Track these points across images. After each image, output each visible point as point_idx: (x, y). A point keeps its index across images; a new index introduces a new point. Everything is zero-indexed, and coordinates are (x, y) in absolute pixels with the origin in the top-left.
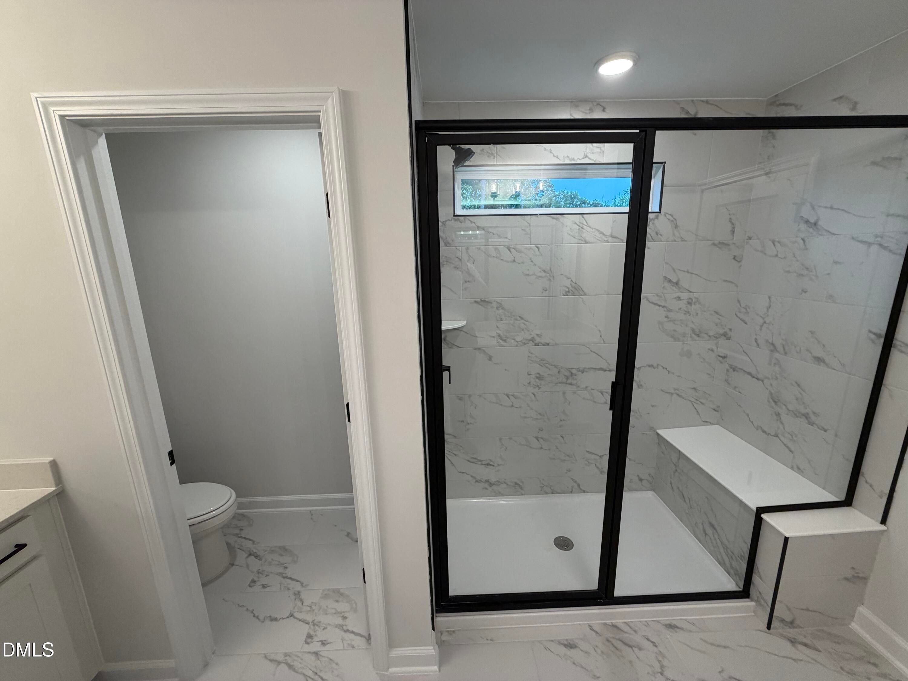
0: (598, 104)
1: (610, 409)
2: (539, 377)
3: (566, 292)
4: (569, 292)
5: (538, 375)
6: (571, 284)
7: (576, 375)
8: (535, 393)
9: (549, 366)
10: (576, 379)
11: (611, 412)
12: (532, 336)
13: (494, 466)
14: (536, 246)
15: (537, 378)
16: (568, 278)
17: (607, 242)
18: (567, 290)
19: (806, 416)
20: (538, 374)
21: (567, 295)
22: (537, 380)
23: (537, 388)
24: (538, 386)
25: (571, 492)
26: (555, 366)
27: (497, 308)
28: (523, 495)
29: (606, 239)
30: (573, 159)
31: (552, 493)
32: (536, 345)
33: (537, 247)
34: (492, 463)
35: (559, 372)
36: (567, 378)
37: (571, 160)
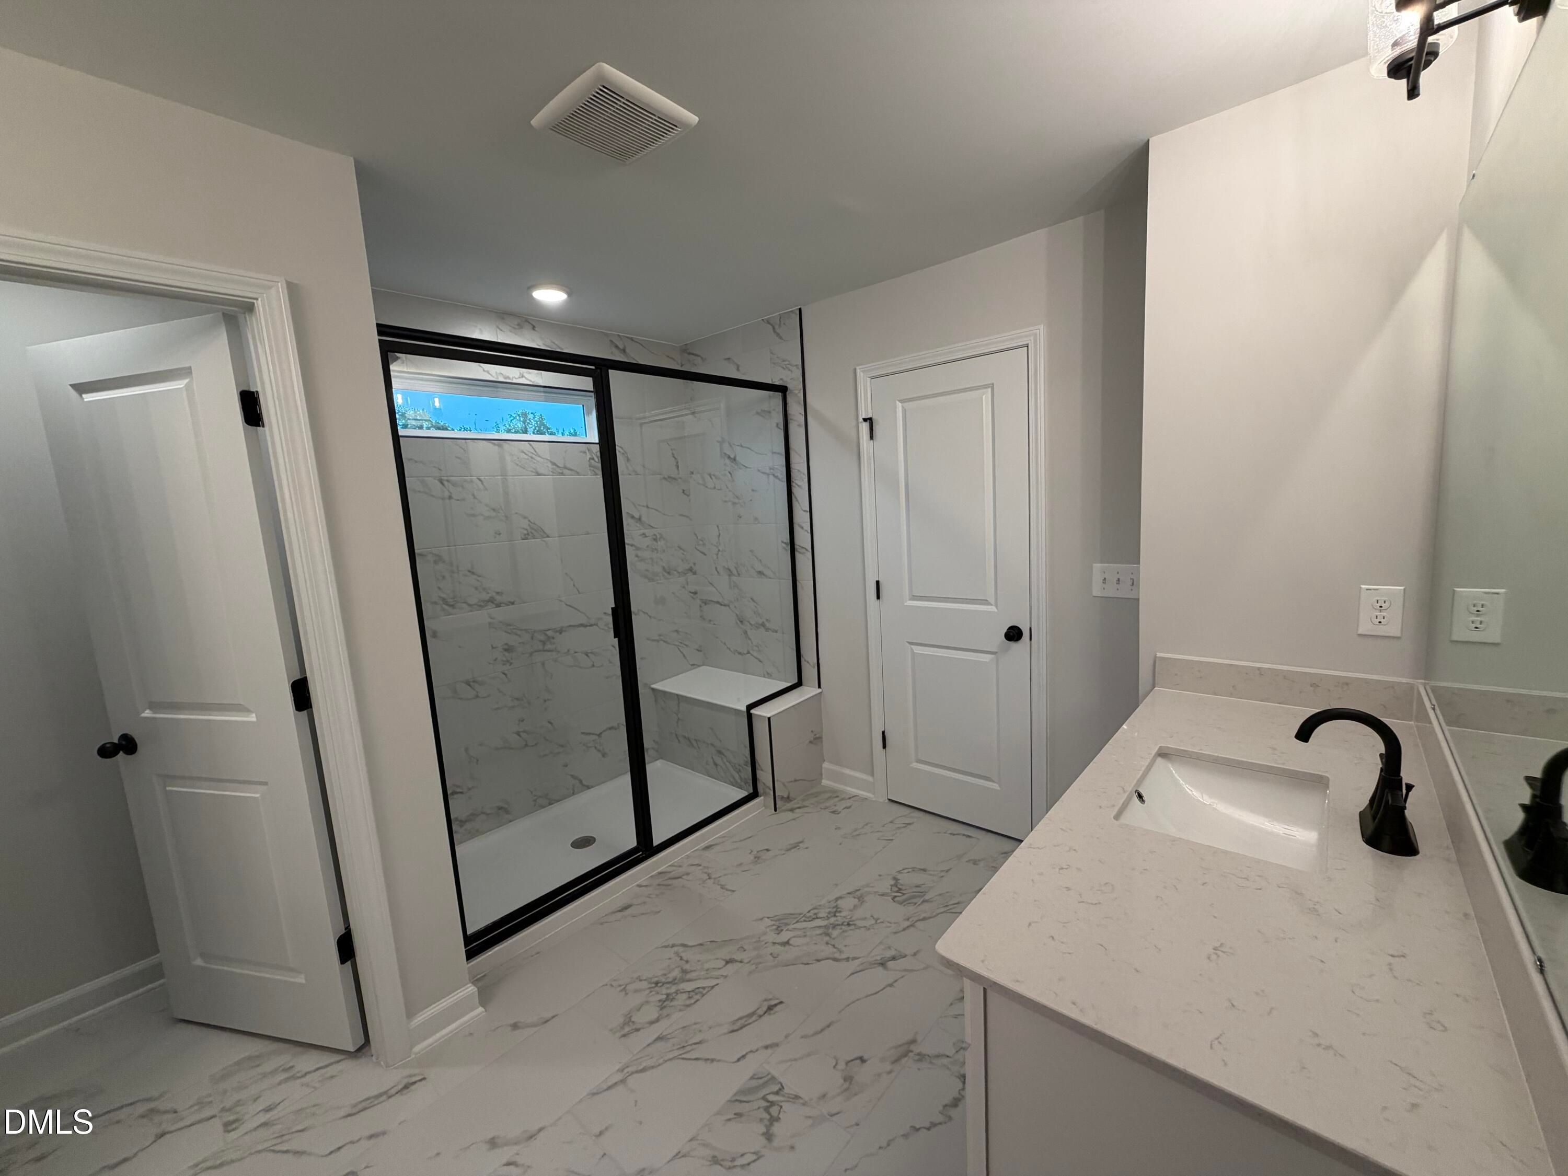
0: (527, 321)
1: (615, 638)
2: (509, 649)
3: (525, 535)
4: (528, 534)
5: (506, 647)
6: (529, 525)
7: (553, 638)
8: (506, 672)
9: (519, 632)
10: (554, 643)
11: (617, 639)
12: (490, 595)
13: (461, 793)
14: (477, 478)
15: (506, 650)
16: (525, 518)
17: (562, 474)
18: (525, 532)
19: (763, 625)
20: (506, 644)
21: (527, 539)
22: (507, 654)
23: (508, 665)
24: (508, 661)
25: (573, 794)
26: (526, 630)
27: (436, 562)
28: (511, 821)
29: (561, 471)
30: (508, 378)
31: (550, 804)
32: (498, 605)
33: (480, 480)
34: (459, 790)
35: (532, 638)
36: (544, 643)
37: (505, 378)
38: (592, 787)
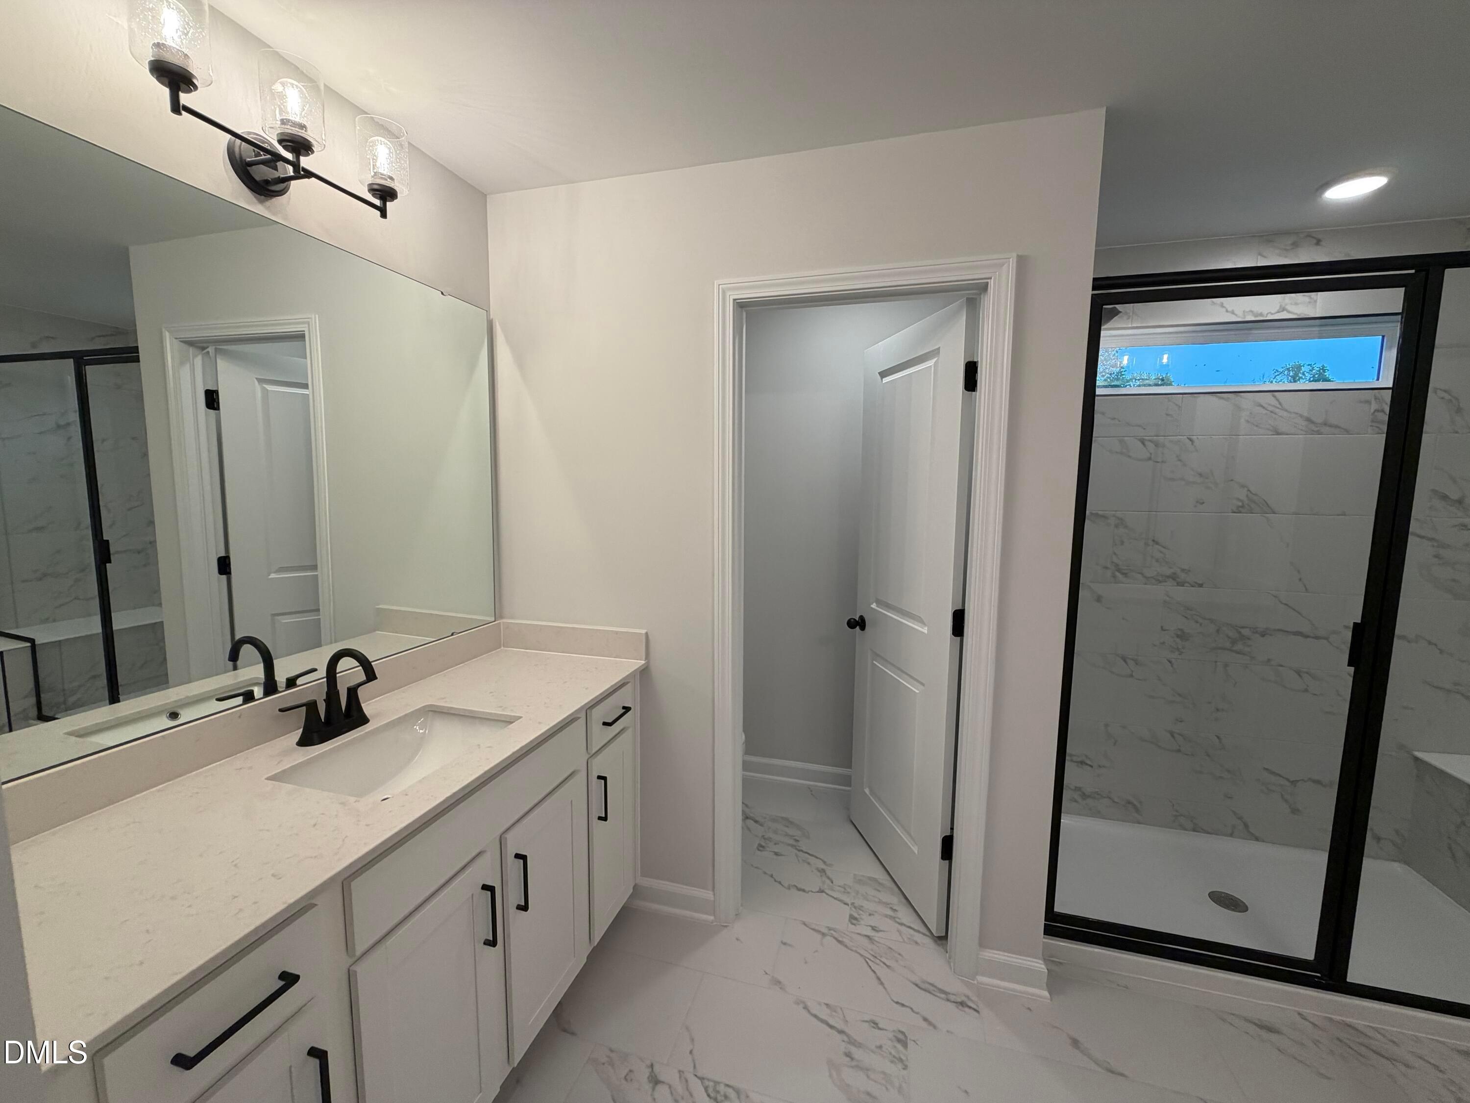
0: (1309, 236)
1: (1349, 665)
2: (1182, 635)
3: (1239, 507)
4: (1243, 507)
5: (1179, 633)
6: (1247, 496)
7: (1249, 639)
8: (1173, 660)
9: (1200, 620)
10: (1249, 646)
11: (1352, 669)
12: (1172, 571)
14: (1188, 438)
15: (1178, 636)
16: (1243, 486)
17: (1319, 433)
18: (1240, 504)
20: (1181, 630)
21: (1240, 512)
22: (1178, 640)
23: (1177, 653)
24: (1178, 649)
25: (1231, 835)
26: (1212, 621)
27: (1117, 526)
28: (1139, 823)
29: (1316, 429)
30: (1261, 315)
31: (1194, 830)
32: (1181, 584)
33: (1190, 440)
34: (1088, 762)
35: (1218, 631)
36: (1234, 642)
37: (1256, 316)
38: (1263, 841)
